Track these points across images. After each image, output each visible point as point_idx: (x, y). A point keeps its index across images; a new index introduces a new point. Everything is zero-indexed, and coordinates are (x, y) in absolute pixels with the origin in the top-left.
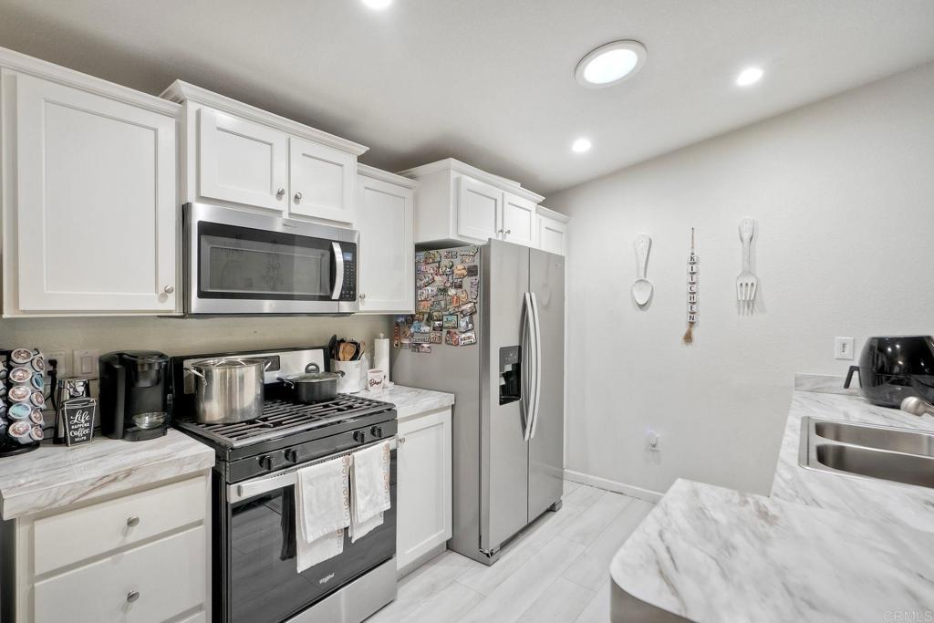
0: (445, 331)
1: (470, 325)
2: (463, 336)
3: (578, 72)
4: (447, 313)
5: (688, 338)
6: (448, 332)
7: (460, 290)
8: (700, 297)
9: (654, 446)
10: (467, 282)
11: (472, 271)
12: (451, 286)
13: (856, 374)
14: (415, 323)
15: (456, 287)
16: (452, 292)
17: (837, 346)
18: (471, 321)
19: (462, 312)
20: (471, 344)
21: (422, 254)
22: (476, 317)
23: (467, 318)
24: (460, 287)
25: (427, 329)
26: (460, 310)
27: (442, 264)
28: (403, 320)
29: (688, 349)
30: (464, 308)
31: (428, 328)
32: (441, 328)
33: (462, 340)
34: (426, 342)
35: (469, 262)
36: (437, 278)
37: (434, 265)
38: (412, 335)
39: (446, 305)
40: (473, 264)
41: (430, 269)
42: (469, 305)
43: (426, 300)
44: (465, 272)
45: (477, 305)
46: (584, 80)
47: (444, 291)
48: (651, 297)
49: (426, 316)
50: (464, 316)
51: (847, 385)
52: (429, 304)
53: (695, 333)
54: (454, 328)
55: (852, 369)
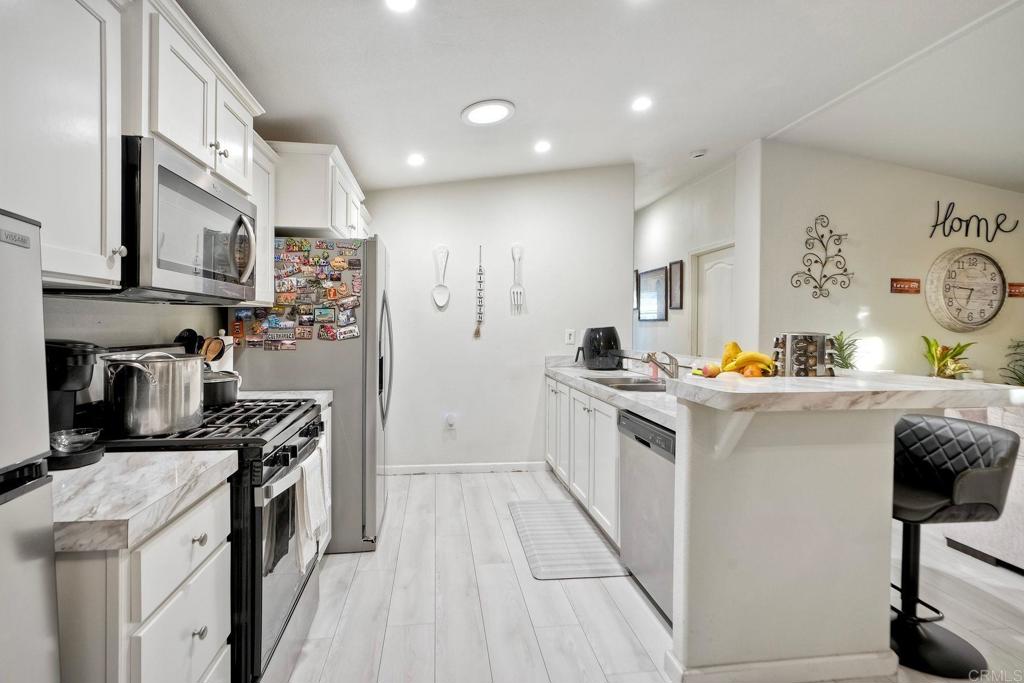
0: (317, 326)
1: (352, 319)
2: (343, 330)
3: (465, 113)
4: (321, 306)
5: (477, 334)
6: (322, 327)
7: (338, 283)
8: (485, 302)
9: (451, 425)
10: (346, 276)
11: (354, 265)
12: (326, 278)
13: (581, 352)
14: (271, 318)
15: (332, 280)
16: (328, 284)
17: (567, 336)
18: (353, 315)
19: (342, 305)
20: (354, 337)
21: (283, 240)
22: (359, 312)
23: (348, 312)
24: (338, 279)
25: (290, 324)
26: (339, 303)
27: (312, 254)
28: (249, 313)
29: (478, 342)
30: (344, 301)
31: (292, 322)
32: (312, 322)
33: (341, 334)
34: (288, 338)
35: (350, 255)
36: (303, 268)
37: (301, 254)
38: (265, 331)
39: (318, 298)
40: (356, 258)
41: (295, 258)
42: (352, 298)
43: (288, 291)
44: (346, 265)
45: (361, 299)
46: (468, 120)
47: (317, 282)
48: (448, 302)
49: (288, 310)
50: (345, 309)
51: (576, 360)
52: (294, 296)
53: (483, 329)
54: (332, 322)
55: (579, 349)
